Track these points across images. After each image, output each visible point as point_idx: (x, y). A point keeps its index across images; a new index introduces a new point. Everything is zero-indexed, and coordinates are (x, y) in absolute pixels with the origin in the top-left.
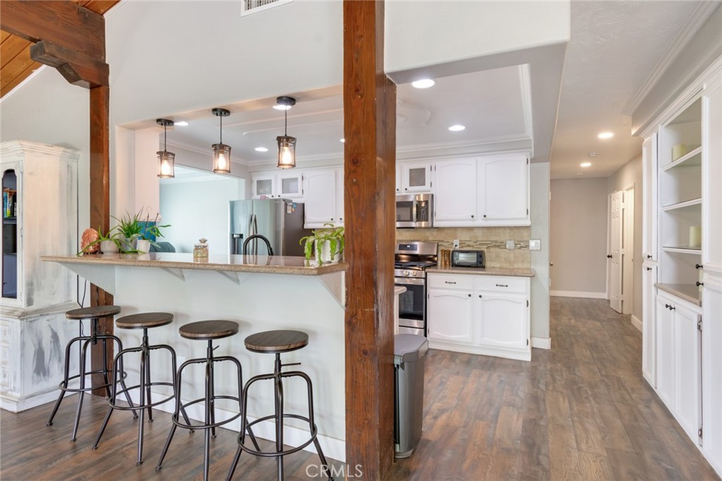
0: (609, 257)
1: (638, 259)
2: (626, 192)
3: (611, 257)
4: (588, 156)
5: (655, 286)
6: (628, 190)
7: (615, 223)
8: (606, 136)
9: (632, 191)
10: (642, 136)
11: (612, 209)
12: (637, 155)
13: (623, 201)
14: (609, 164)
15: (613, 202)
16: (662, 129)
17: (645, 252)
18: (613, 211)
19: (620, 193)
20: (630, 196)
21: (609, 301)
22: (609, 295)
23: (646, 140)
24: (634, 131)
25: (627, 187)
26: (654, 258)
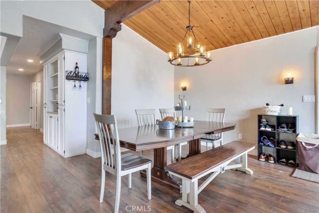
0: (31, 108)
1: (42, 105)
2: (38, 83)
3: (32, 108)
4: (22, 67)
5: (47, 112)
6: (38, 82)
7: (34, 95)
8: (30, 61)
9: (40, 83)
10: (43, 65)
11: (32, 89)
12: (42, 70)
13: (37, 86)
14: (31, 71)
15: (33, 86)
16: (49, 64)
17: (44, 102)
18: (33, 90)
19: (36, 83)
20: (39, 84)
21: (31, 126)
22: (31, 124)
23: (45, 66)
24: (41, 62)
25: (38, 81)
26: (47, 104)
